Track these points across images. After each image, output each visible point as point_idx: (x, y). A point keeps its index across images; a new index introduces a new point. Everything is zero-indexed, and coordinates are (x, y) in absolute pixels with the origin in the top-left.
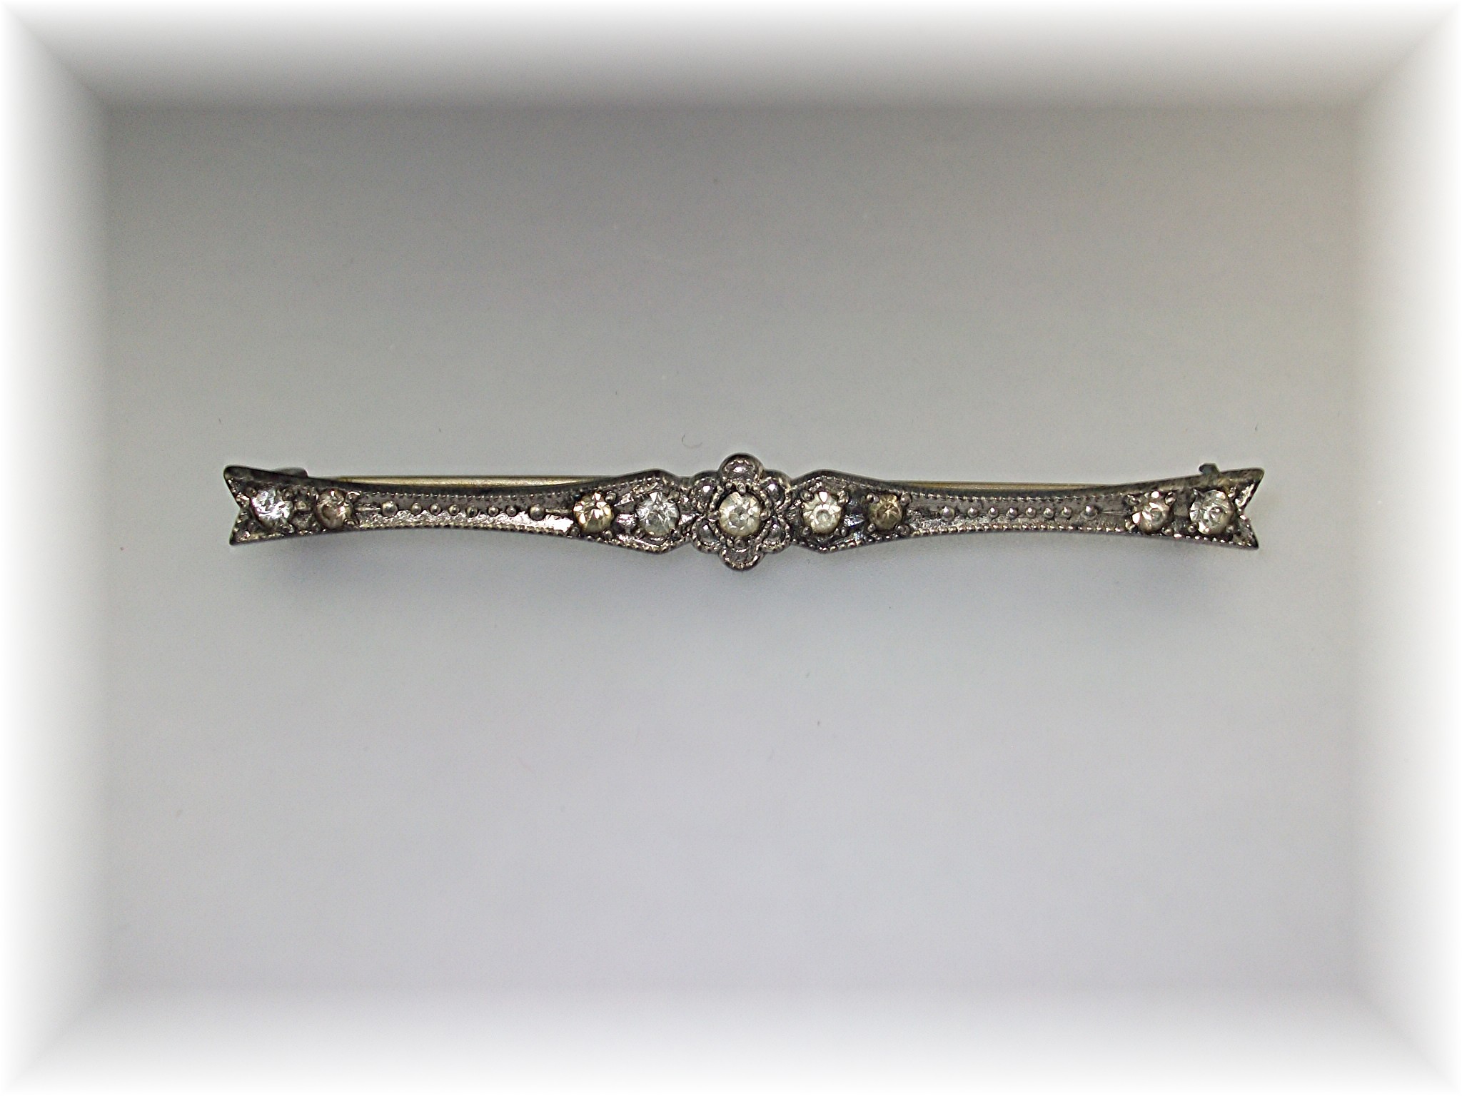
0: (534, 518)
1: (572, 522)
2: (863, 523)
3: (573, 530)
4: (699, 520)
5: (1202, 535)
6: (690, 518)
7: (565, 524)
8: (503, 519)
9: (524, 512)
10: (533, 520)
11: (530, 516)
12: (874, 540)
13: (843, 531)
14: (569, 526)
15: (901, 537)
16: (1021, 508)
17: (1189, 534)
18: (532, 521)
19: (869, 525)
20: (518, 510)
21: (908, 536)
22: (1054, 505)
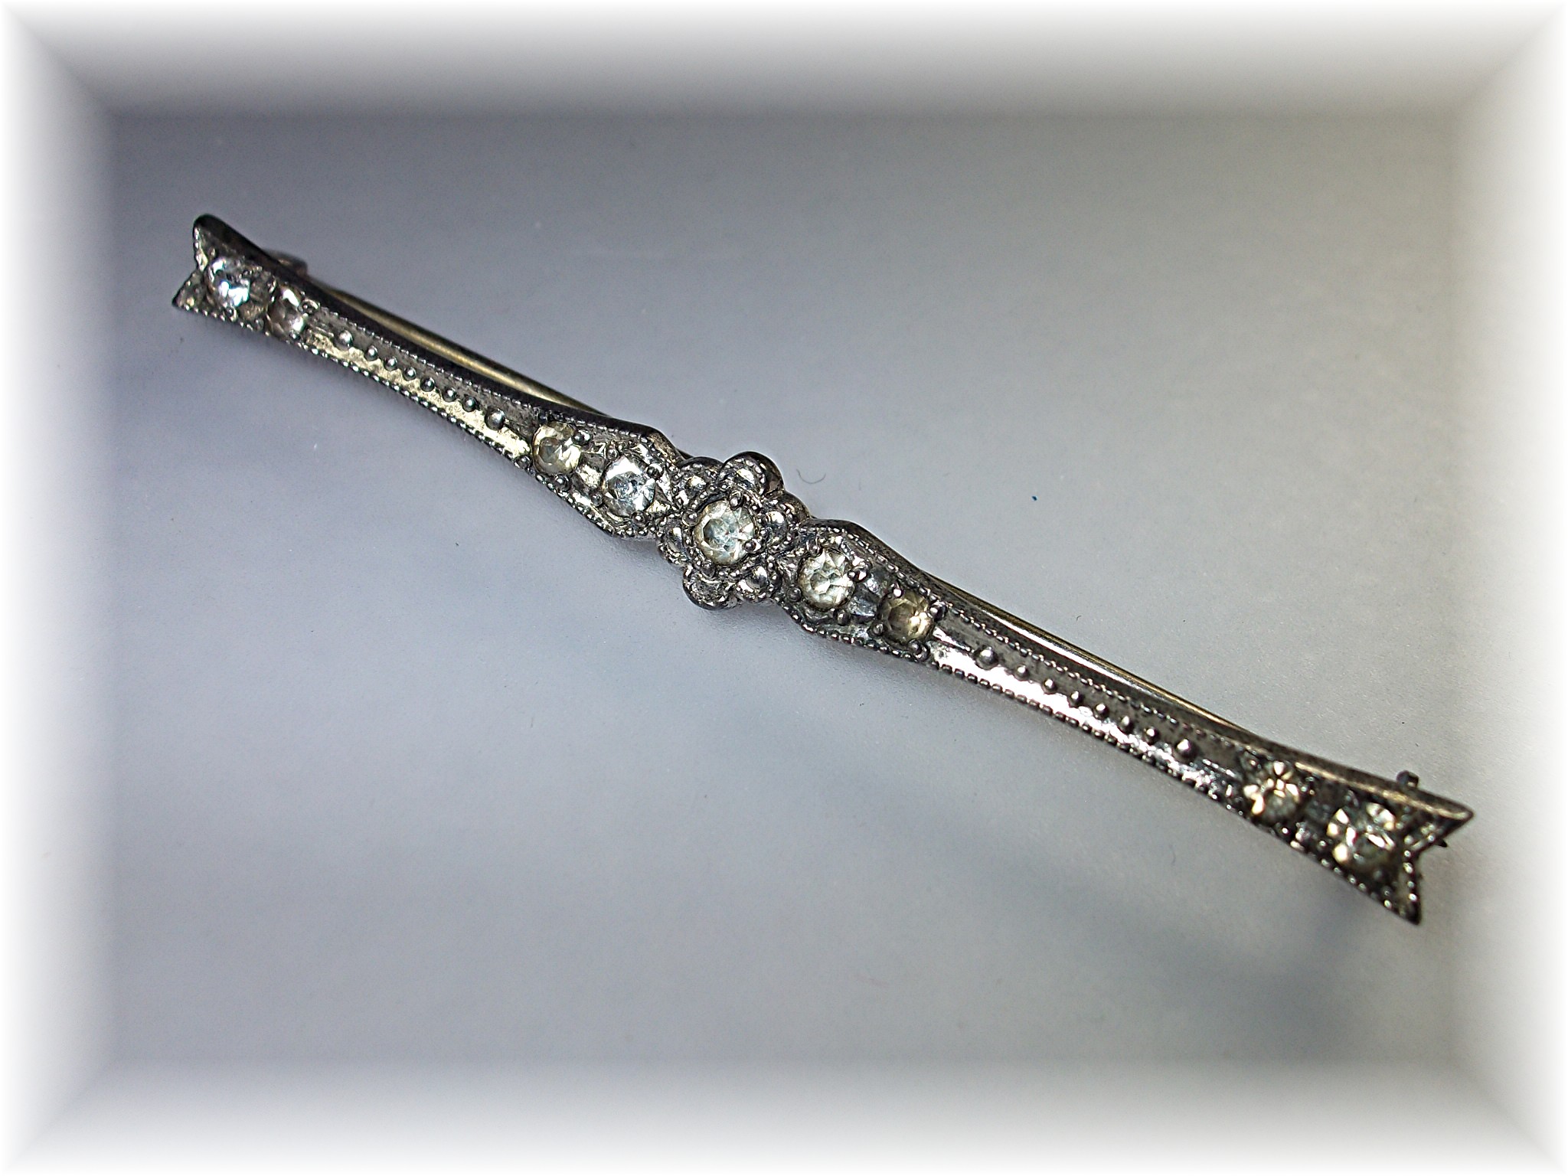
0: (489, 423)
1: (528, 449)
2: (871, 618)
3: (523, 460)
4: (672, 516)
5: (1335, 863)
6: (664, 509)
7: (517, 447)
8: (455, 409)
9: (481, 412)
10: (488, 426)
11: (486, 421)
12: (876, 648)
13: (841, 616)
14: (522, 452)
15: (912, 659)
16: (1089, 697)
17: (1316, 852)
18: (485, 426)
19: (879, 623)
20: (476, 406)
21: (922, 662)
22: (1137, 716)
